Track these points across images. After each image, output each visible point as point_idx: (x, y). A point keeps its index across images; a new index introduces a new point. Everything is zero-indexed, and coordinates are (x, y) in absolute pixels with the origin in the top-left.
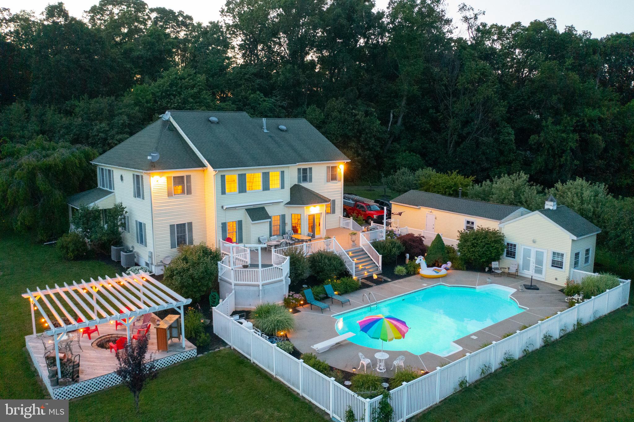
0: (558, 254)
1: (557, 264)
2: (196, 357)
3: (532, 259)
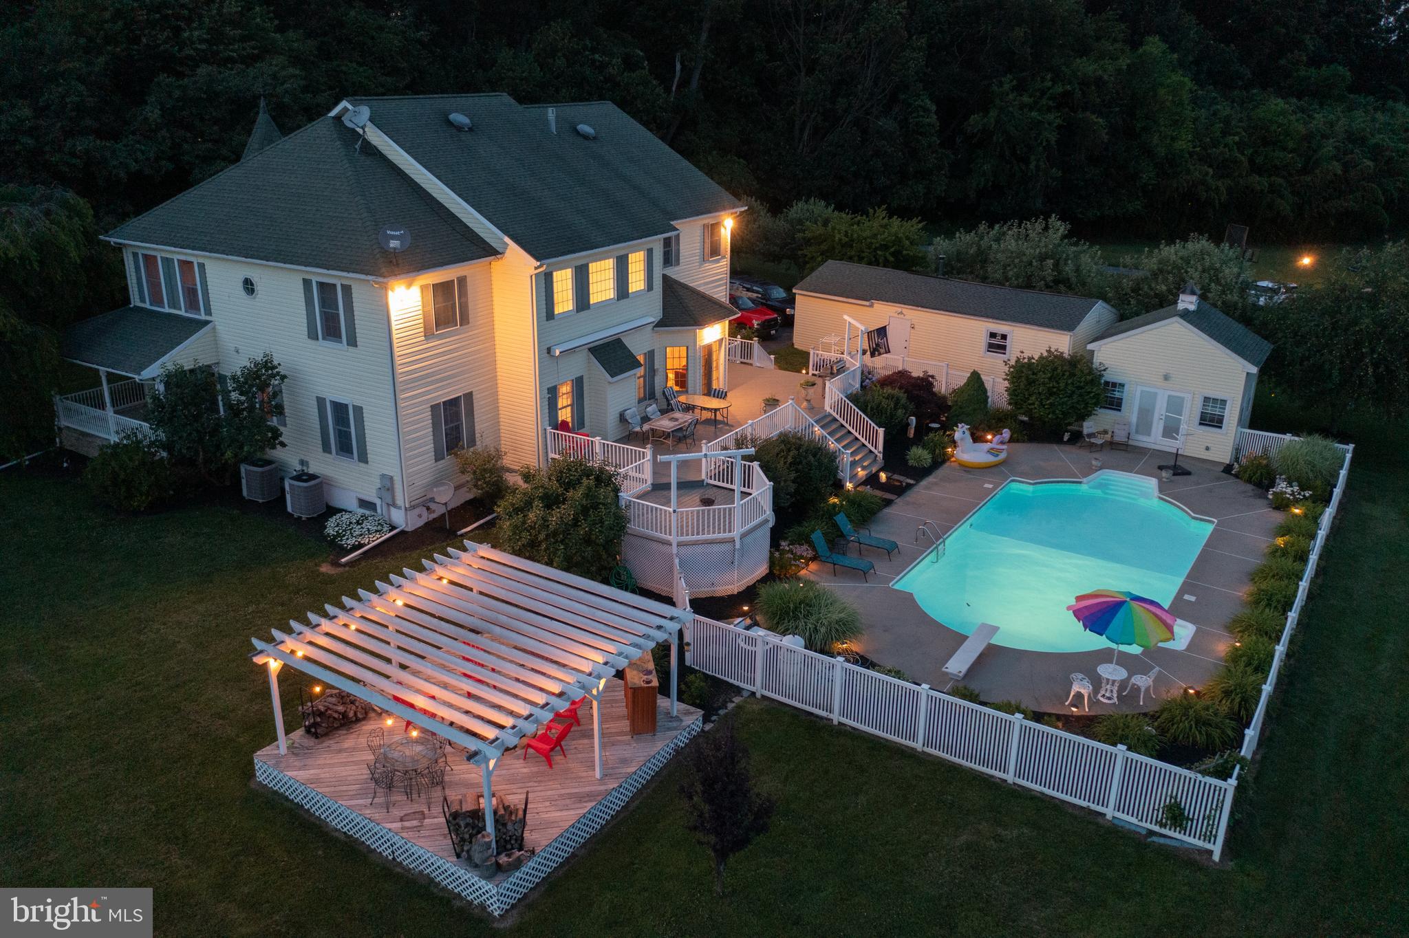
0: (1215, 400)
1: (1211, 420)
2: (708, 727)
3: (1159, 413)
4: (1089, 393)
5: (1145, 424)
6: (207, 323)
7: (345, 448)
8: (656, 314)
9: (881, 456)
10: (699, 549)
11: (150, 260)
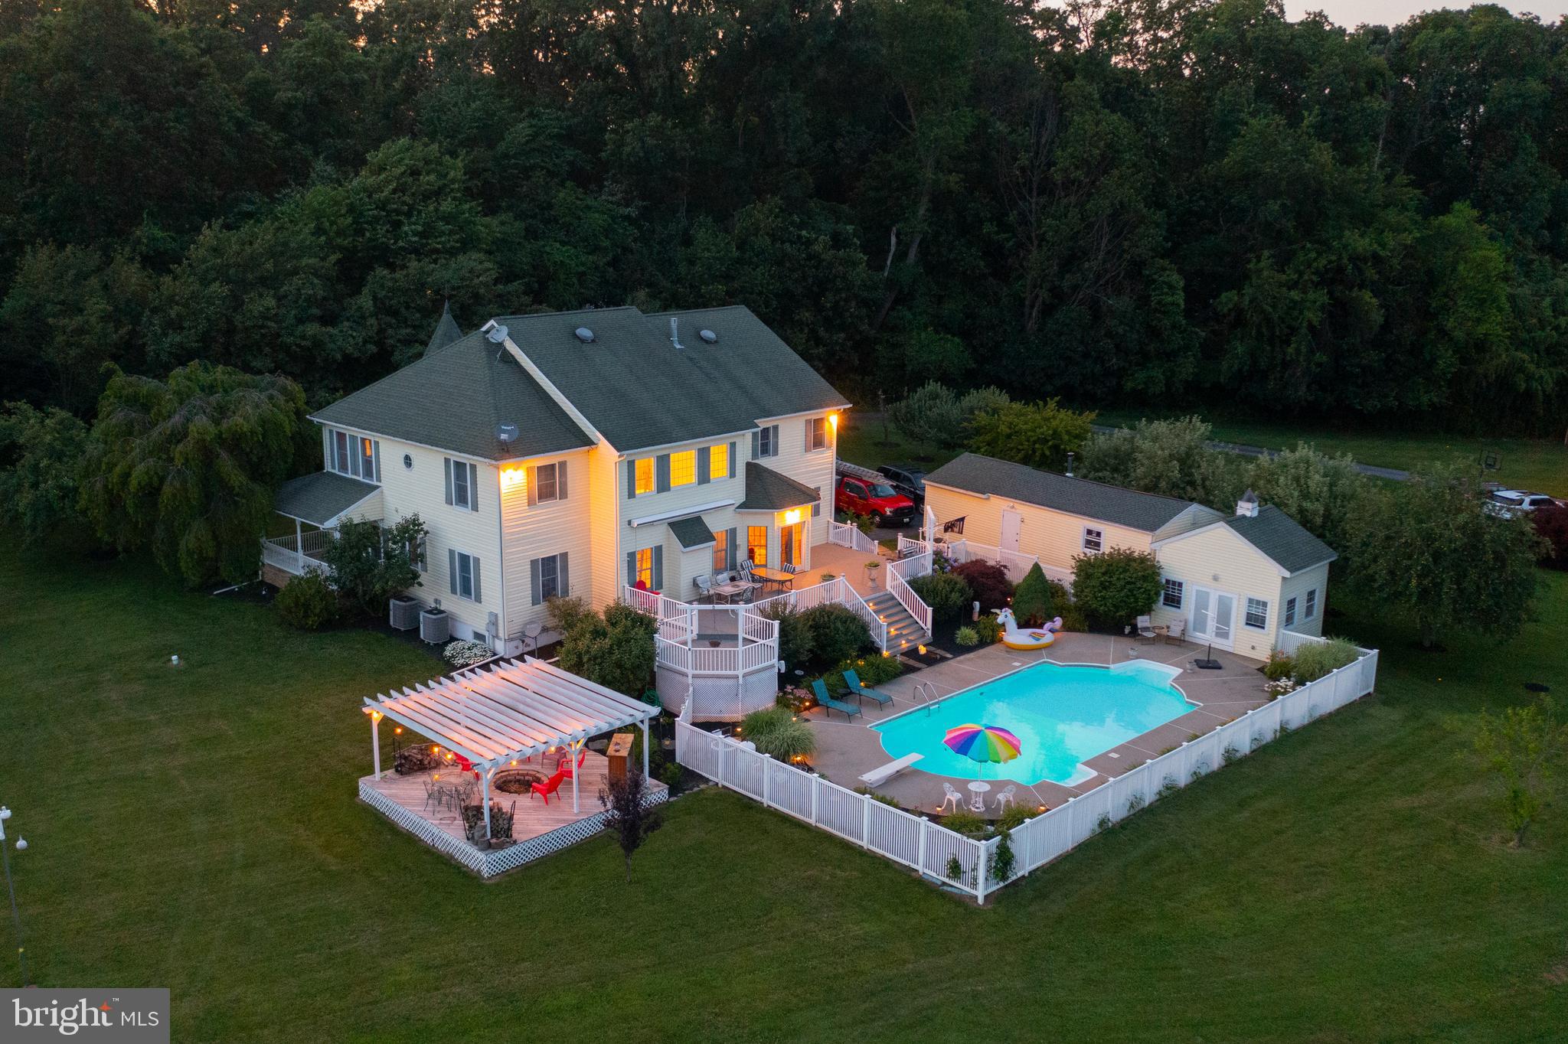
0: (1258, 602)
1: (1255, 621)
2: (668, 801)
3: (1212, 613)
4: (1140, 588)
5: (1201, 624)
6: (377, 487)
7: (466, 591)
8: (741, 497)
9: (930, 633)
10: (710, 682)
11: (341, 436)
